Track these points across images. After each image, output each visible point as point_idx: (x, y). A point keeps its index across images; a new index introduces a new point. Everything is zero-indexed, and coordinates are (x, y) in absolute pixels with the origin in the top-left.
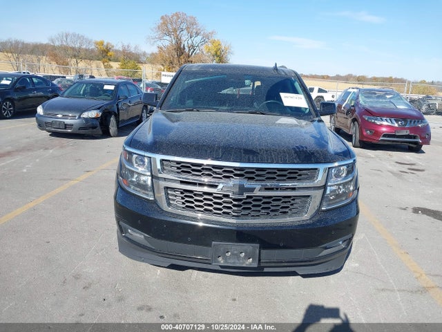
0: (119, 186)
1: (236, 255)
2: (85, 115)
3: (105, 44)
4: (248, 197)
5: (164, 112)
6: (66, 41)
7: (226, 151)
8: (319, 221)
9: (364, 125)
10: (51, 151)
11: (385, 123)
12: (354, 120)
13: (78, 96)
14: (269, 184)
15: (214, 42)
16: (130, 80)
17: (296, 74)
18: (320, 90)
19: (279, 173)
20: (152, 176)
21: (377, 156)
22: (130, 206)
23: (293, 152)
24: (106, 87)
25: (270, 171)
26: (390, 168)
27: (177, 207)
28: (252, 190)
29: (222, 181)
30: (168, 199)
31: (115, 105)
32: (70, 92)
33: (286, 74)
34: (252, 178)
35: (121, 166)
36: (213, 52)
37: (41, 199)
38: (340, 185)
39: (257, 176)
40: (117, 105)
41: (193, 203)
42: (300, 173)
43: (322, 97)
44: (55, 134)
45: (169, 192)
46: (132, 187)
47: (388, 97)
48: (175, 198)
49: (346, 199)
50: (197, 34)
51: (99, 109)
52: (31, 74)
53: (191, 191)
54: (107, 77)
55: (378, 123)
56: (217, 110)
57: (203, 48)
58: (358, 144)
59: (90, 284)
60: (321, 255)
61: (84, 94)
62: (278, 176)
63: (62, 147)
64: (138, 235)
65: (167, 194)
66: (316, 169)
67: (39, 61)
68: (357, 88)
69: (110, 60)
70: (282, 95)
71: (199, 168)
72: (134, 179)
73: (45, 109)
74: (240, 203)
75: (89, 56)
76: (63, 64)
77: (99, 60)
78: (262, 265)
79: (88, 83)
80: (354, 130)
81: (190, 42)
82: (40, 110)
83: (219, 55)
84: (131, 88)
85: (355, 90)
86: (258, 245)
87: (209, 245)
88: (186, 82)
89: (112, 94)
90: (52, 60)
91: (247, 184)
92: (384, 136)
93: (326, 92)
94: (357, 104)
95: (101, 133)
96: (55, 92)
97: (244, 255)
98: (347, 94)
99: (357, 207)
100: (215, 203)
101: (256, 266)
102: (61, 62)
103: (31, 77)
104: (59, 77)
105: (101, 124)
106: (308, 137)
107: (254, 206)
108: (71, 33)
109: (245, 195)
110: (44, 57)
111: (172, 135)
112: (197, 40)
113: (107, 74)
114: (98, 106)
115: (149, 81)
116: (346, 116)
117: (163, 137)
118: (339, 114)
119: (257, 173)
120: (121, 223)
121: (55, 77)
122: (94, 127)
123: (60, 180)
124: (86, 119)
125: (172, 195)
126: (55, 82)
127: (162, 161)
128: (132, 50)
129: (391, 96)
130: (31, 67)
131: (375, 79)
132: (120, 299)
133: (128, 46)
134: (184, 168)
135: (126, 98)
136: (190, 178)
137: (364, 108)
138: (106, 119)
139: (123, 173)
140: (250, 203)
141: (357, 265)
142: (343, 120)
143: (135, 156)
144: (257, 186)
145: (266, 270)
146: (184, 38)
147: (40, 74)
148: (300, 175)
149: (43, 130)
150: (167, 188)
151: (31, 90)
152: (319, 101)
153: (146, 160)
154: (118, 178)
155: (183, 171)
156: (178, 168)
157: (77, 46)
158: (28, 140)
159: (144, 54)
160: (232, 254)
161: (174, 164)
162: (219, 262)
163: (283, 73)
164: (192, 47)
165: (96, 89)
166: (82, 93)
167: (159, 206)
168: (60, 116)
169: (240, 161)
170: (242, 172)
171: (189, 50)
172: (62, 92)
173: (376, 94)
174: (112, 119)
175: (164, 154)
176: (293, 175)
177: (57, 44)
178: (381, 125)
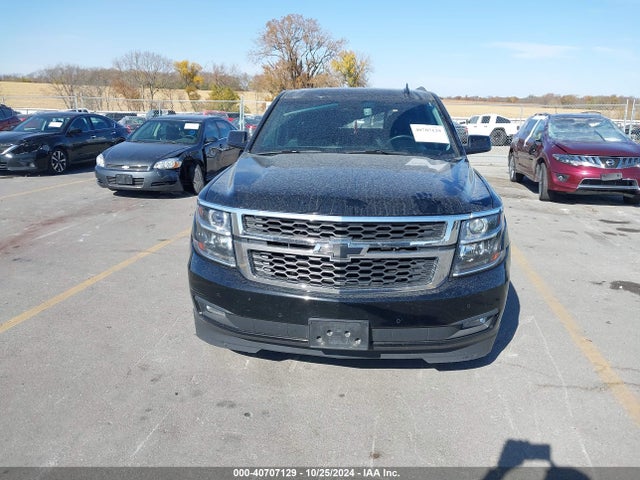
0: (194, 251)
1: (339, 334)
2: (159, 165)
3: (190, 65)
4: (353, 261)
5: (254, 155)
6: (137, 65)
7: (325, 203)
8: (448, 290)
9: (555, 168)
10: (115, 215)
11: (586, 164)
12: (541, 161)
13: (150, 139)
14: (379, 243)
15: (344, 55)
16: (224, 115)
17: (435, 97)
18: (500, 120)
19: (393, 228)
20: (233, 237)
21: (573, 212)
22: (207, 274)
23: (412, 200)
24: (188, 126)
25: (381, 226)
26: (590, 228)
27: (264, 275)
28: (358, 251)
29: (320, 240)
30: (253, 266)
31: (201, 152)
32: (139, 135)
33: (421, 99)
34: (359, 237)
35: (196, 225)
36: (344, 70)
37: (102, 276)
38: (479, 243)
39: (365, 232)
40: (203, 150)
41: (284, 269)
42: (421, 228)
43: (502, 130)
44: (121, 193)
45: (255, 257)
46: (210, 251)
47: (592, 125)
48: (261, 264)
49: (489, 262)
50: (320, 45)
51: (178, 156)
52: (89, 112)
53: (281, 255)
54: (193, 111)
55: (575, 163)
56: (324, 151)
57: (329, 64)
58: (547, 195)
59: (160, 376)
60: (454, 336)
61: (158, 137)
62: (393, 232)
63: (129, 209)
64: (219, 313)
65: (252, 260)
66: (444, 222)
67: (100, 93)
68: (546, 115)
69: (198, 88)
70: (414, 127)
71: (291, 225)
72: (212, 242)
73: (106, 159)
74: (344, 268)
75: (167, 83)
76: (133, 96)
77: (182, 88)
78: (375, 348)
79: (163, 122)
80: (540, 176)
81: (310, 57)
82: (100, 161)
83: (353, 75)
84: (222, 126)
85: (543, 118)
86: (367, 322)
87: (305, 323)
88: (286, 115)
89: (195, 135)
90: (117, 91)
91: (351, 244)
92: (585, 182)
93: (508, 122)
94: (546, 136)
95: (182, 189)
96: (121, 135)
97: (350, 336)
98: (532, 123)
99: (506, 273)
100: (312, 269)
101: (366, 349)
102: (130, 93)
103: (88, 117)
104: (128, 115)
105: (182, 177)
106: (437, 181)
107: (362, 272)
108: (142, 52)
109: (350, 258)
110: (108, 88)
111: (257, 184)
112: (320, 53)
113: (193, 107)
114: (178, 153)
115: (251, 116)
116: (529, 156)
117: (246, 187)
118: (520, 153)
119: (365, 229)
120: (197, 298)
121: (122, 116)
122: (172, 182)
123: (127, 251)
124: (162, 171)
125: (258, 260)
126: (121, 122)
127: (244, 217)
128: (228, 72)
129: (597, 124)
130: (90, 103)
131: (589, 99)
132: (197, 394)
133: (222, 68)
134: (271, 225)
135: (216, 140)
136: (280, 237)
137: (554, 143)
138: (188, 171)
139: (198, 234)
140: (357, 268)
141: (516, 355)
142: (525, 162)
143: (211, 212)
144: (365, 245)
145: (383, 356)
146: (300, 52)
147: (102, 113)
148: (422, 231)
149: (104, 187)
150: (251, 251)
151: (89, 135)
152: (499, 135)
153: (225, 216)
154: (192, 240)
155: (270, 229)
156: (264, 226)
157: (152, 69)
158: (85, 202)
159: (245, 77)
160: (335, 334)
161: (260, 221)
162: (318, 344)
163: (417, 98)
164: (313, 63)
165: (173, 129)
166: (155, 135)
167: (241, 275)
168: (126, 167)
169: (343, 215)
170: (345, 229)
171: (309, 69)
172: (129, 136)
173: (573, 121)
174: (196, 170)
175: (246, 207)
176: (413, 230)
177: (124, 68)
178: (580, 168)
